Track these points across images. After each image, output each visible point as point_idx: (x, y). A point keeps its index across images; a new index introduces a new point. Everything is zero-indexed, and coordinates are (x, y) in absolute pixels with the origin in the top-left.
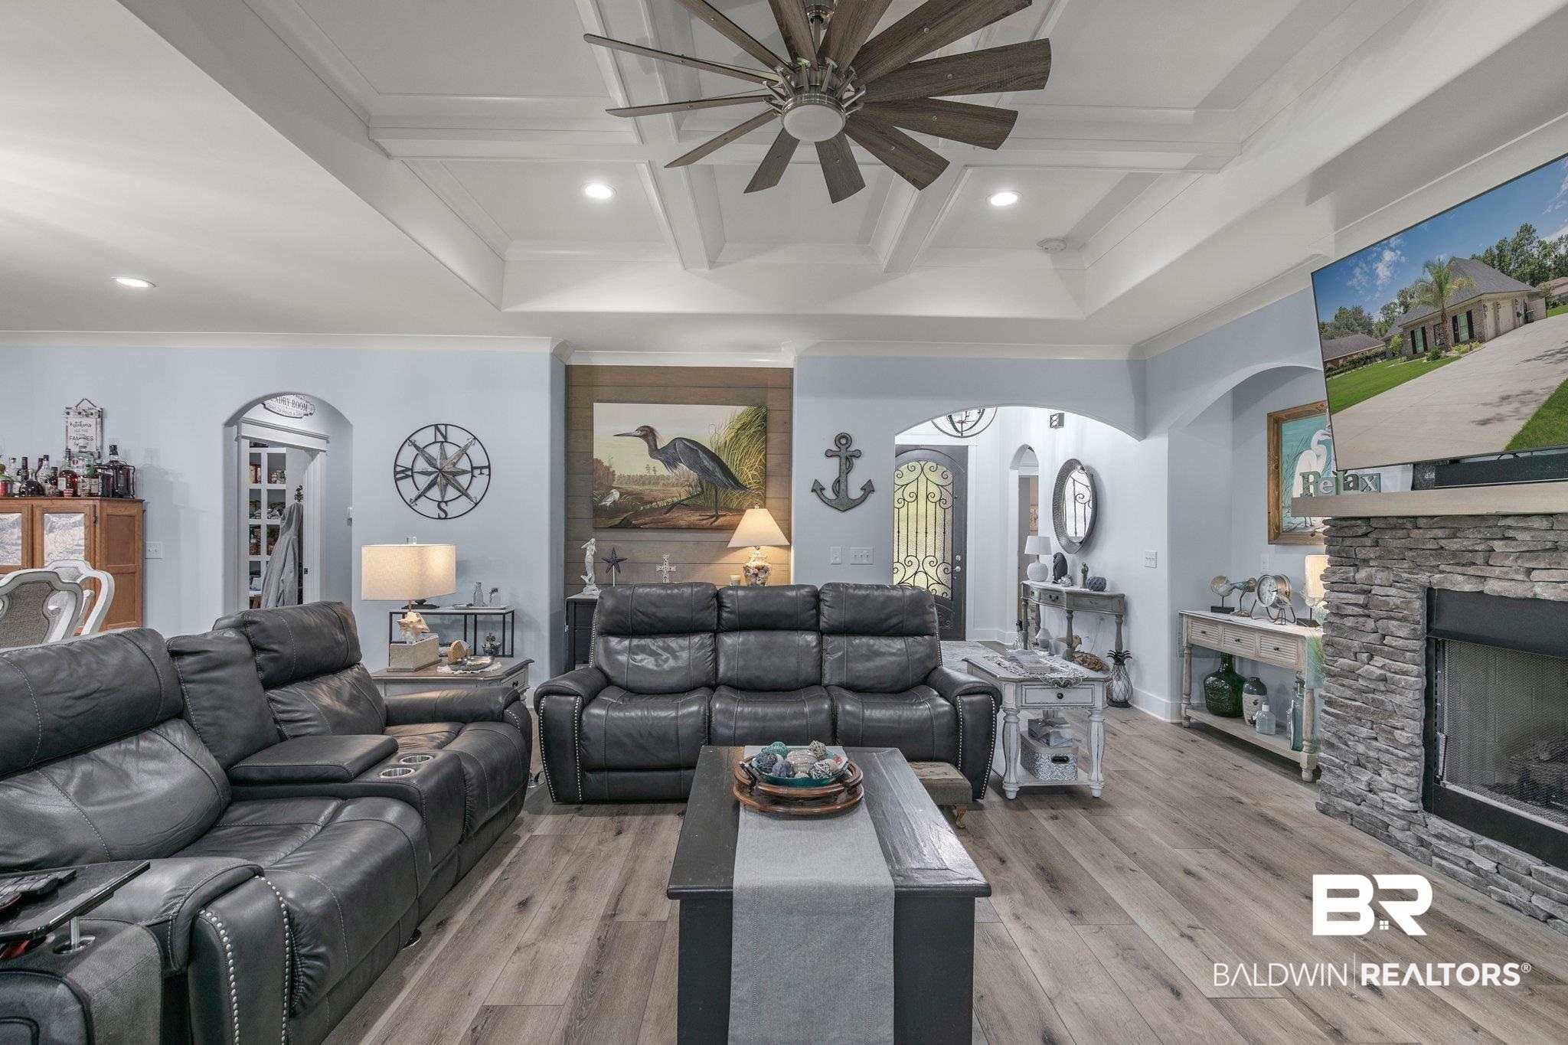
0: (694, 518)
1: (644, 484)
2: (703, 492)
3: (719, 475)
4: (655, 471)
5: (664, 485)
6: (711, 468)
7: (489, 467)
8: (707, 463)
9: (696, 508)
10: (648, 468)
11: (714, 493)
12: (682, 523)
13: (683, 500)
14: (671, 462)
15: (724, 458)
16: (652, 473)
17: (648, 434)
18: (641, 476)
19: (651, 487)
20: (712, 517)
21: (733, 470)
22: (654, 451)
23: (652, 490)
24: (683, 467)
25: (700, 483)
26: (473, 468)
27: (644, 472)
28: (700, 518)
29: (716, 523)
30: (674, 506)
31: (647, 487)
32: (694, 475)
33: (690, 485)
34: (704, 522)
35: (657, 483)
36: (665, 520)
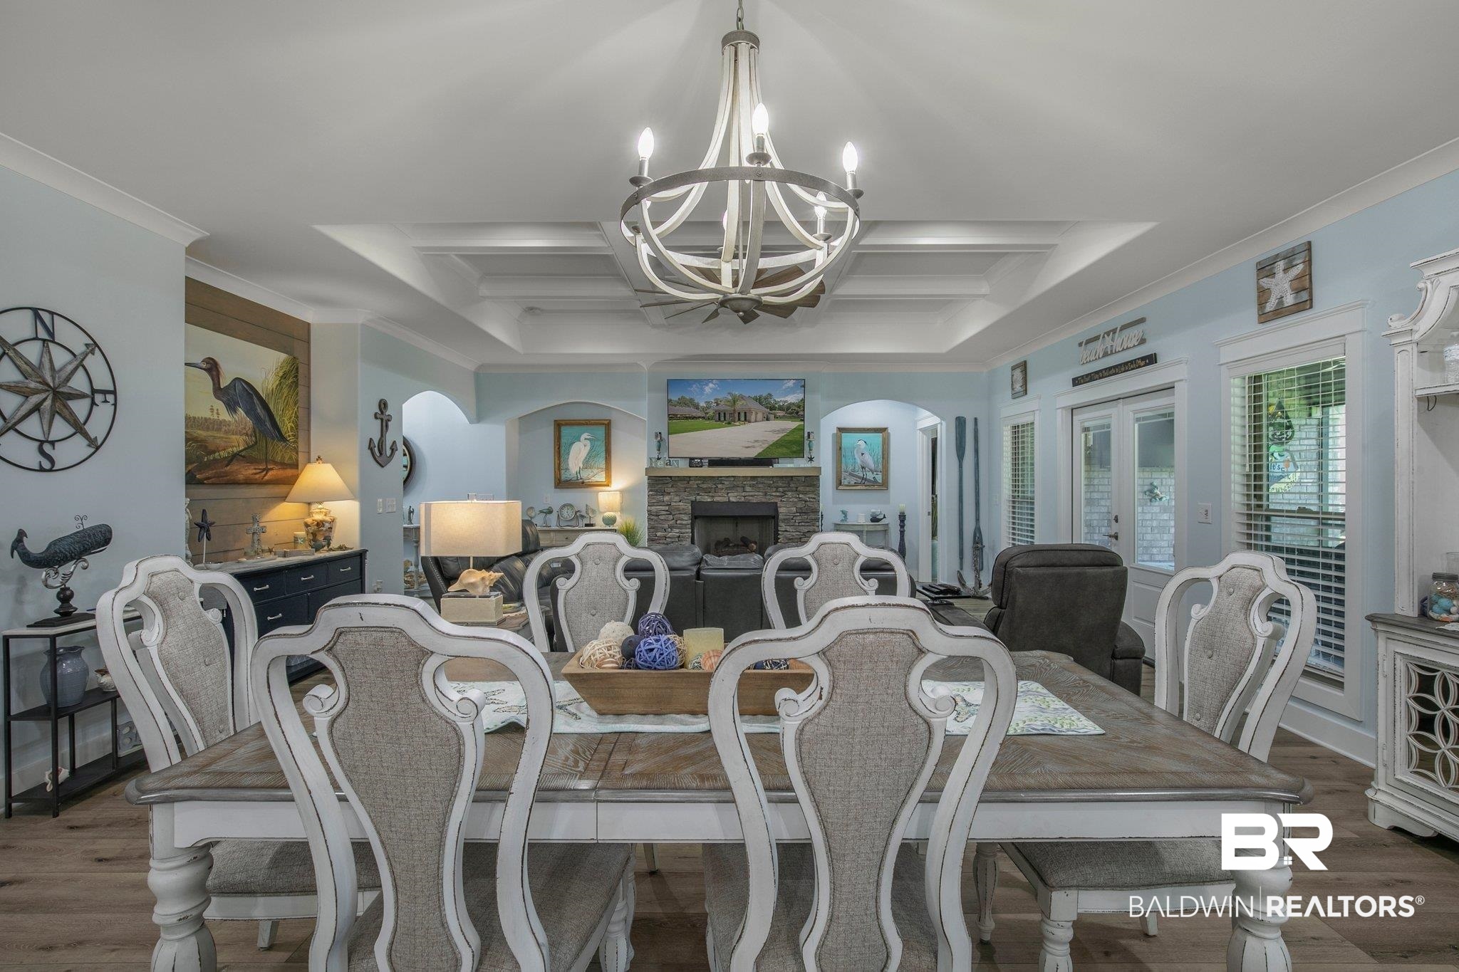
0: (248, 471)
1: (208, 429)
2: (256, 443)
3: (268, 424)
4: (218, 414)
5: (226, 432)
6: (262, 417)
7: (114, 392)
8: (260, 410)
9: (251, 461)
10: (212, 410)
11: (265, 444)
12: (241, 477)
13: (241, 451)
14: (231, 407)
15: (271, 407)
16: (216, 417)
17: (212, 367)
18: (205, 418)
19: (215, 434)
20: (264, 470)
21: (277, 420)
22: (219, 391)
23: (215, 437)
24: (241, 411)
25: (255, 432)
26: (94, 391)
27: (207, 415)
28: (254, 471)
29: (266, 478)
30: (234, 457)
31: (210, 433)
32: (249, 423)
33: (247, 435)
34: (257, 476)
35: (219, 430)
36: (226, 474)
